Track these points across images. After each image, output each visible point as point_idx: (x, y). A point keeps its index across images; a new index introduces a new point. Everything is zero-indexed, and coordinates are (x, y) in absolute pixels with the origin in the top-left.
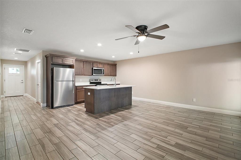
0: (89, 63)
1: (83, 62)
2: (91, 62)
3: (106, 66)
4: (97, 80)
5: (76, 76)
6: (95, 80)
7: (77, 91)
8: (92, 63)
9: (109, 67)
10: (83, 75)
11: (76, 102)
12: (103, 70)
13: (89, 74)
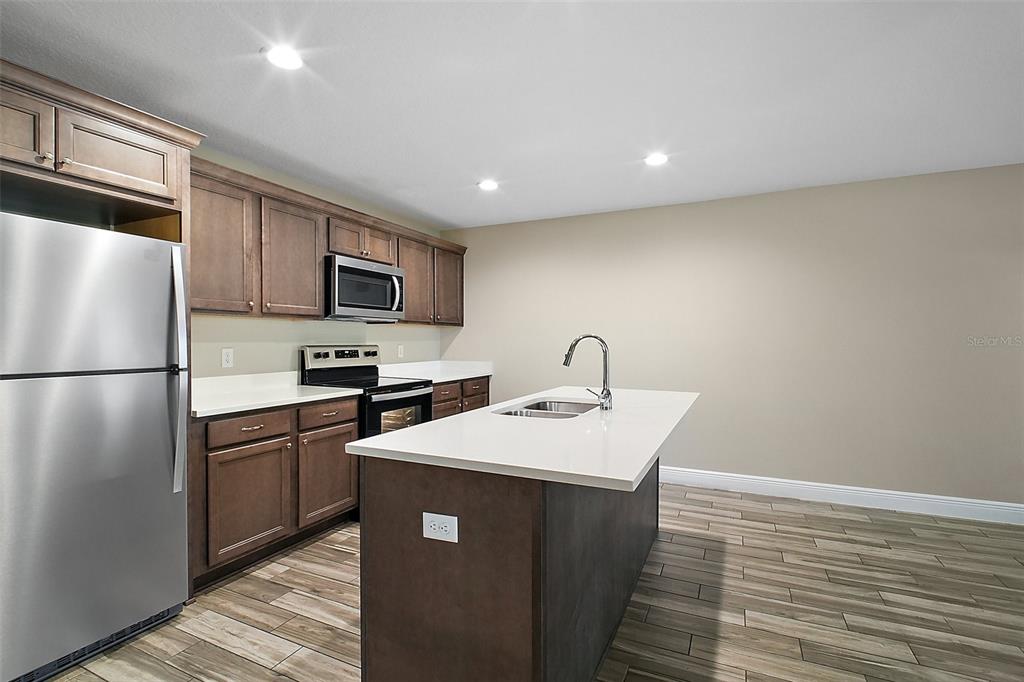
0: (302, 212)
1: (259, 198)
2: (319, 211)
3: (412, 251)
4: (354, 354)
5: (195, 319)
6: (340, 355)
7: (212, 466)
8: (321, 220)
9: (429, 260)
10: (256, 310)
11: (200, 571)
12: (400, 279)
13: (304, 308)
